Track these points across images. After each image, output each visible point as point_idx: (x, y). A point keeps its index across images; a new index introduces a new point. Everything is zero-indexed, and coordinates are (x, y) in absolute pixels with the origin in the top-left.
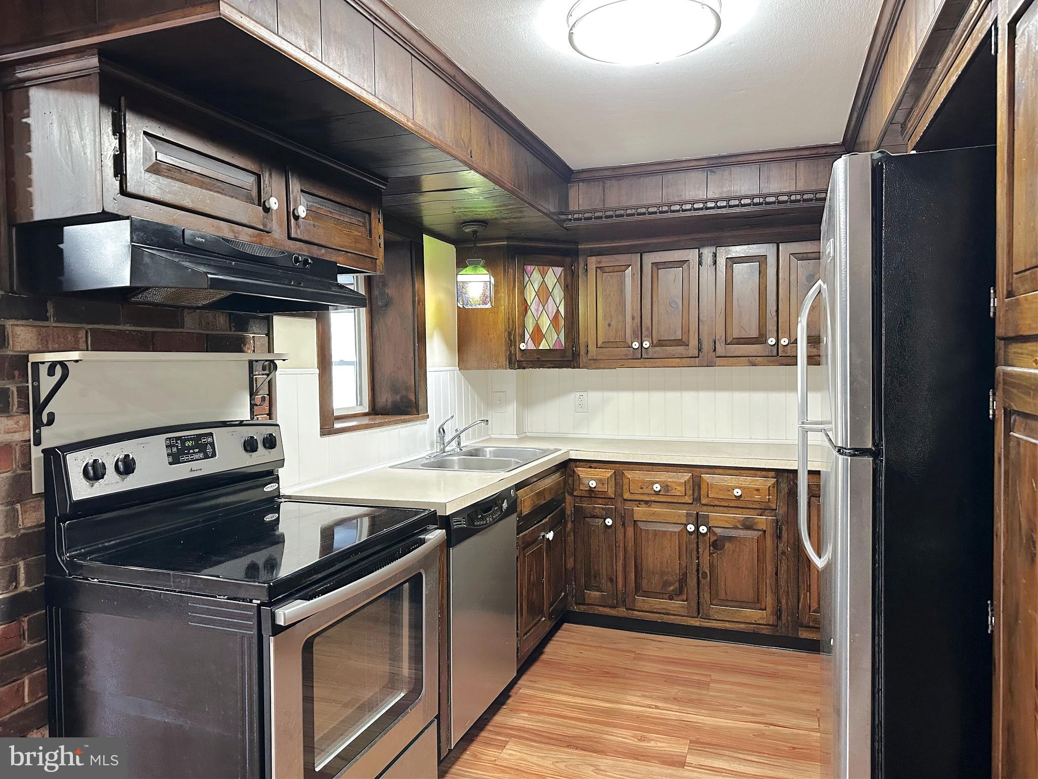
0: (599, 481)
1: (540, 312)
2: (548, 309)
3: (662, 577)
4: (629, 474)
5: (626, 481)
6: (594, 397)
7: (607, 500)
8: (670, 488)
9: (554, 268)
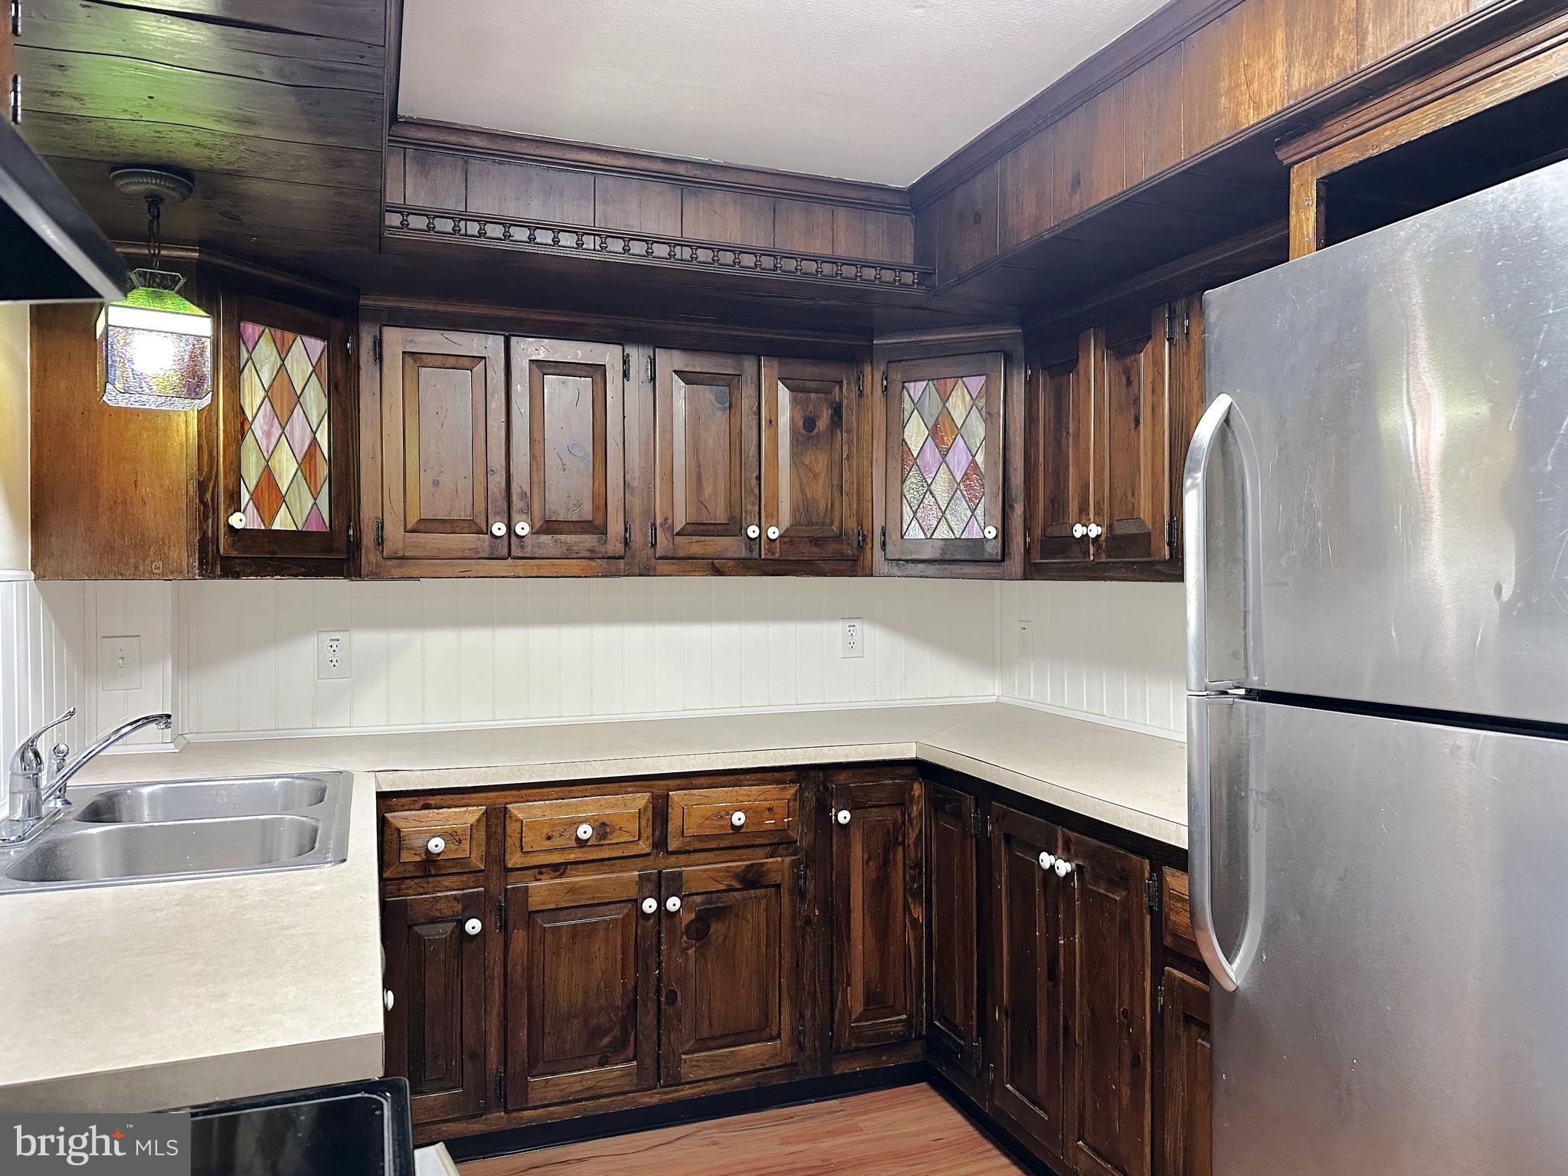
0: (450, 836)
1: (274, 441)
2: (292, 433)
3: (586, 1023)
4: (518, 810)
5: (512, 828)
6: (365, 640)
7: (465, 878)
8: (608, 830)
9: (307, 339)
